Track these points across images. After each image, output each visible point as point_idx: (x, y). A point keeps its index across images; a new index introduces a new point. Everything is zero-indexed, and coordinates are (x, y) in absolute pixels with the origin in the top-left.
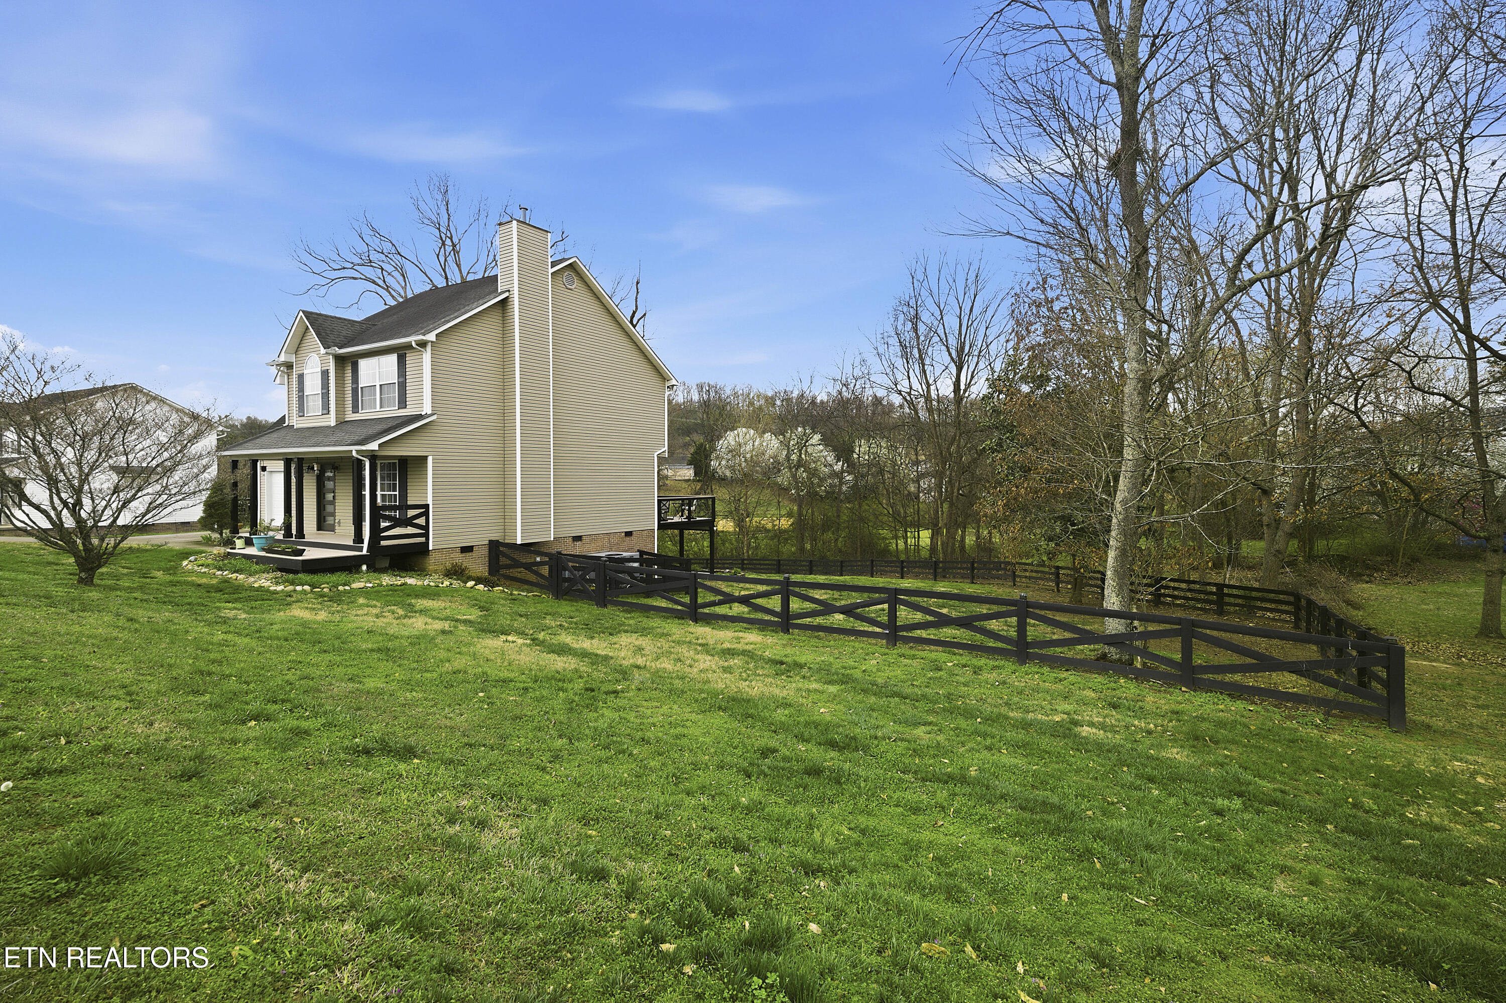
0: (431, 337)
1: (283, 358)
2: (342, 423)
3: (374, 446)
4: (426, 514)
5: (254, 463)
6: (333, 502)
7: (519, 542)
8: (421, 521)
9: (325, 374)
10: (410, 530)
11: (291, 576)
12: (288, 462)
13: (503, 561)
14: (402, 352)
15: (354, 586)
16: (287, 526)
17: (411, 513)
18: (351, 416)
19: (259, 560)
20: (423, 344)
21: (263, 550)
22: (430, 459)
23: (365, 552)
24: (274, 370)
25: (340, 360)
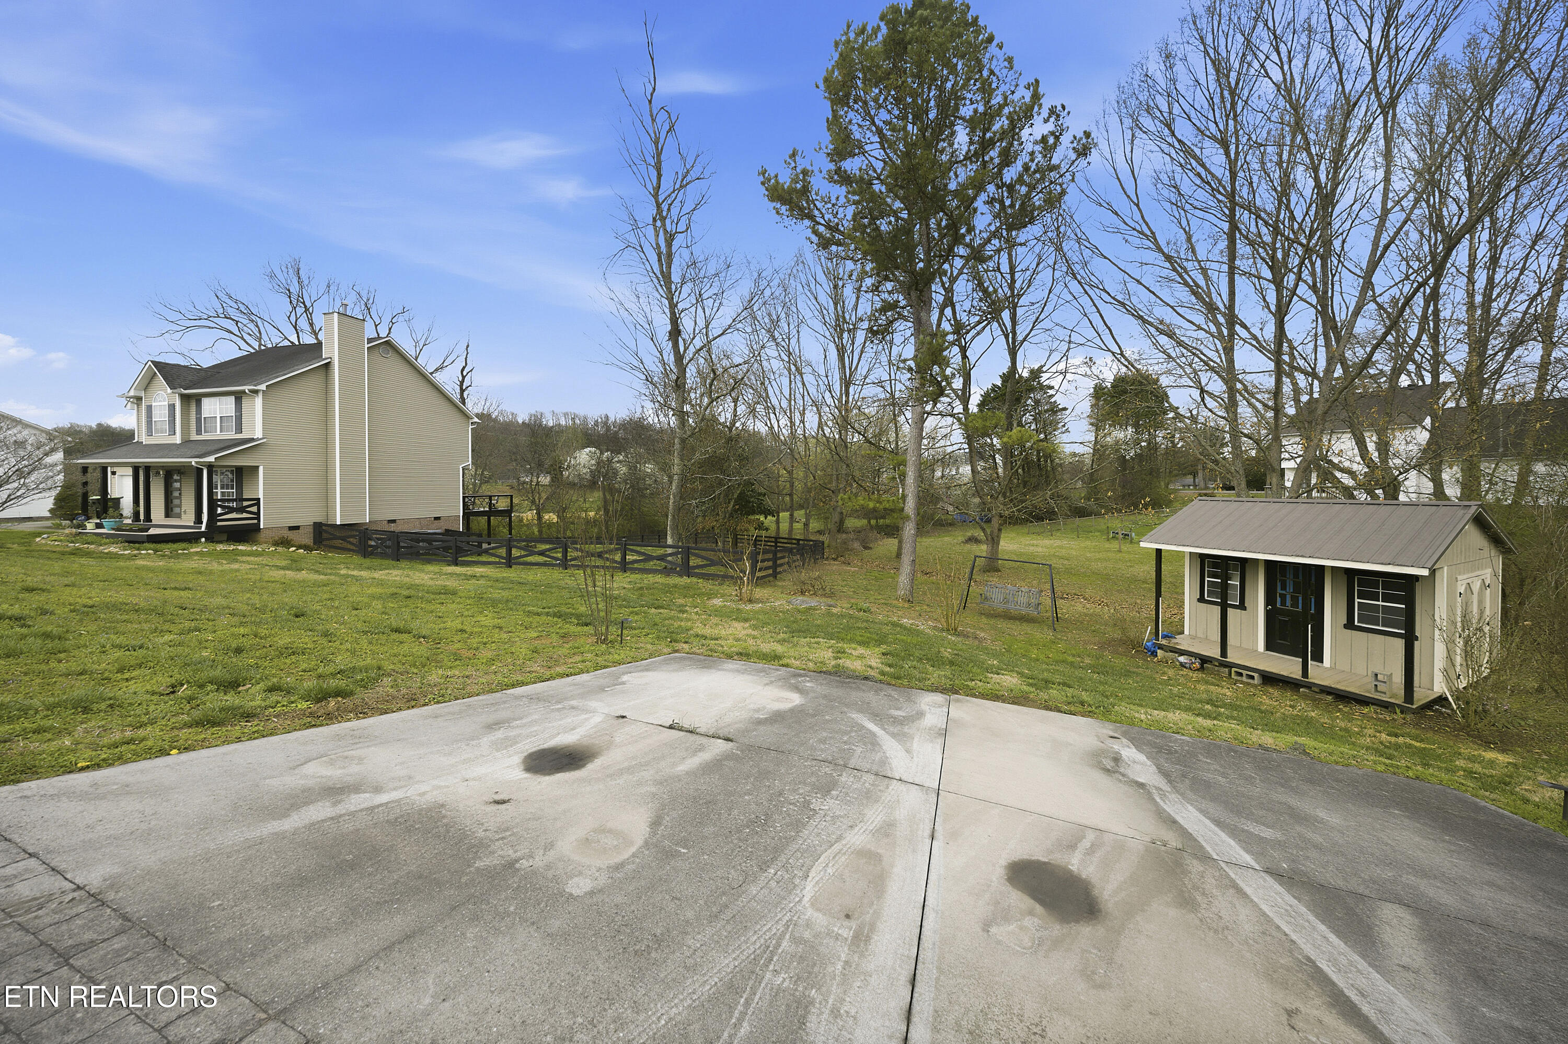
0: (263, 387)
1: (132, 393)
2: (186, 442)
3: (211, 459)
4: (258, 504)
5: (104, 469)
6: (180, 497)
7: (338, 523)
8: (254, 509)
9: (172, 407)
10: (245, 515)
11: (137, 545)
12: (136, 469)
13: (325, 535)
14: (239, 397)
15: (192, 550)
16: (136, 515)
17: (245, 504)
18: (194, 437)
19: (108, 536)
20: (256, 392)
21: (113, 529)
22: (261, 469)
23: (203, 529)
24: (124, 401)
25: (185, 399)
